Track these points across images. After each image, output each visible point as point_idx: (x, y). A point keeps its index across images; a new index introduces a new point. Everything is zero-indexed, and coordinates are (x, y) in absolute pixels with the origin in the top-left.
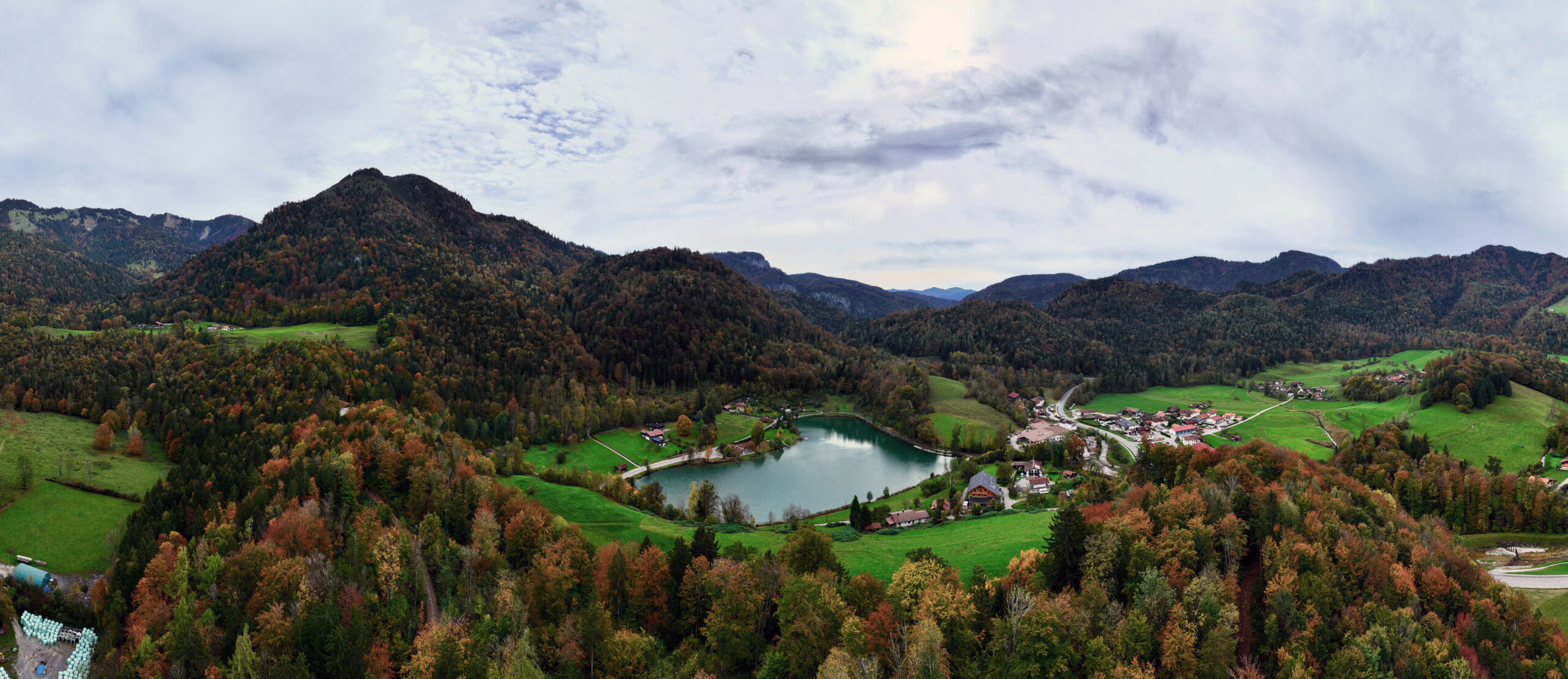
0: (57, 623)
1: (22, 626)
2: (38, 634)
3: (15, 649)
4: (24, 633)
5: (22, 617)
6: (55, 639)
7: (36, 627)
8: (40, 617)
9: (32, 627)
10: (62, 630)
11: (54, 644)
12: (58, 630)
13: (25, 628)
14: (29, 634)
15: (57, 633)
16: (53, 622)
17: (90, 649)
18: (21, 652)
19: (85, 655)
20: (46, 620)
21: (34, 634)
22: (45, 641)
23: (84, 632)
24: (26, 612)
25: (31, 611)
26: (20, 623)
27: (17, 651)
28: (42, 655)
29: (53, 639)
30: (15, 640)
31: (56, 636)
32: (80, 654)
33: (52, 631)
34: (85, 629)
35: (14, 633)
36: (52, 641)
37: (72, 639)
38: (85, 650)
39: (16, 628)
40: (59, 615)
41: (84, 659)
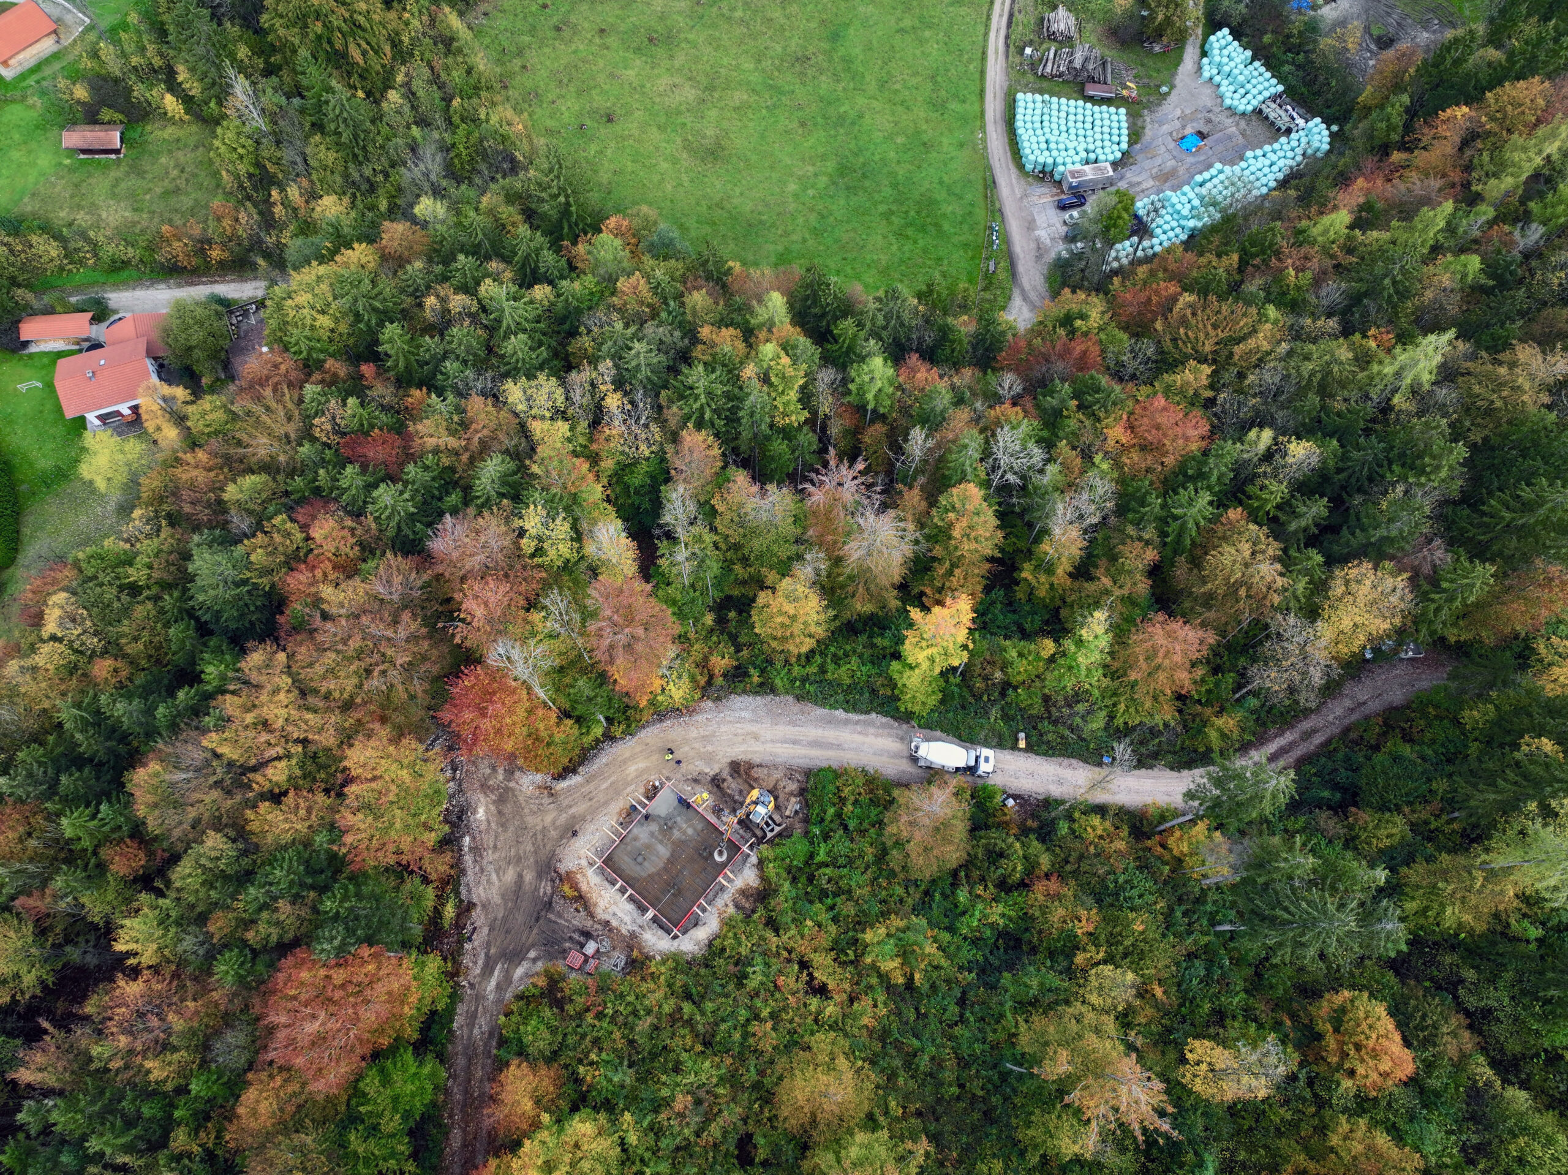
0: (1274, 81)
1: (1204, 54)
2: (1225, 82)
3: (1164, 89)
4: (1200, 68)
5: (1212, 38)
6: (1250, 108)
7: (1227, 69)
8: (1249, 53)
9: (1220, 65)
10: (1274, 98)
11: (1244, 114)
12: (1267, 94)
13: (1205, 60)
14: (1206, 75)
15: (1261, 98)
16: (1268, 75)
17: (1299, 158)
18: (1173, 98)
19: (1281, 163)
20: (1257, 64)
21: (1217, 79)
22: (1228, 102)
23: (1311, 124)
24: (1226, 31)
25: (1237, 35)
26: (1202, 46)
27: (1168, 94)
28: (1209, 121)
29: (1244, 105)
30: (1174, 75)
31: (1255, 103)
32: (1274, 158)
33: (1255, 91)
34: (1318, 120)
35: (1179, 60)
36: (1241, 108)
37: (1279, 123)
38: (1290, 154)
39: (1191, 53)
40: (1287, 68)
41: (1275, 168)
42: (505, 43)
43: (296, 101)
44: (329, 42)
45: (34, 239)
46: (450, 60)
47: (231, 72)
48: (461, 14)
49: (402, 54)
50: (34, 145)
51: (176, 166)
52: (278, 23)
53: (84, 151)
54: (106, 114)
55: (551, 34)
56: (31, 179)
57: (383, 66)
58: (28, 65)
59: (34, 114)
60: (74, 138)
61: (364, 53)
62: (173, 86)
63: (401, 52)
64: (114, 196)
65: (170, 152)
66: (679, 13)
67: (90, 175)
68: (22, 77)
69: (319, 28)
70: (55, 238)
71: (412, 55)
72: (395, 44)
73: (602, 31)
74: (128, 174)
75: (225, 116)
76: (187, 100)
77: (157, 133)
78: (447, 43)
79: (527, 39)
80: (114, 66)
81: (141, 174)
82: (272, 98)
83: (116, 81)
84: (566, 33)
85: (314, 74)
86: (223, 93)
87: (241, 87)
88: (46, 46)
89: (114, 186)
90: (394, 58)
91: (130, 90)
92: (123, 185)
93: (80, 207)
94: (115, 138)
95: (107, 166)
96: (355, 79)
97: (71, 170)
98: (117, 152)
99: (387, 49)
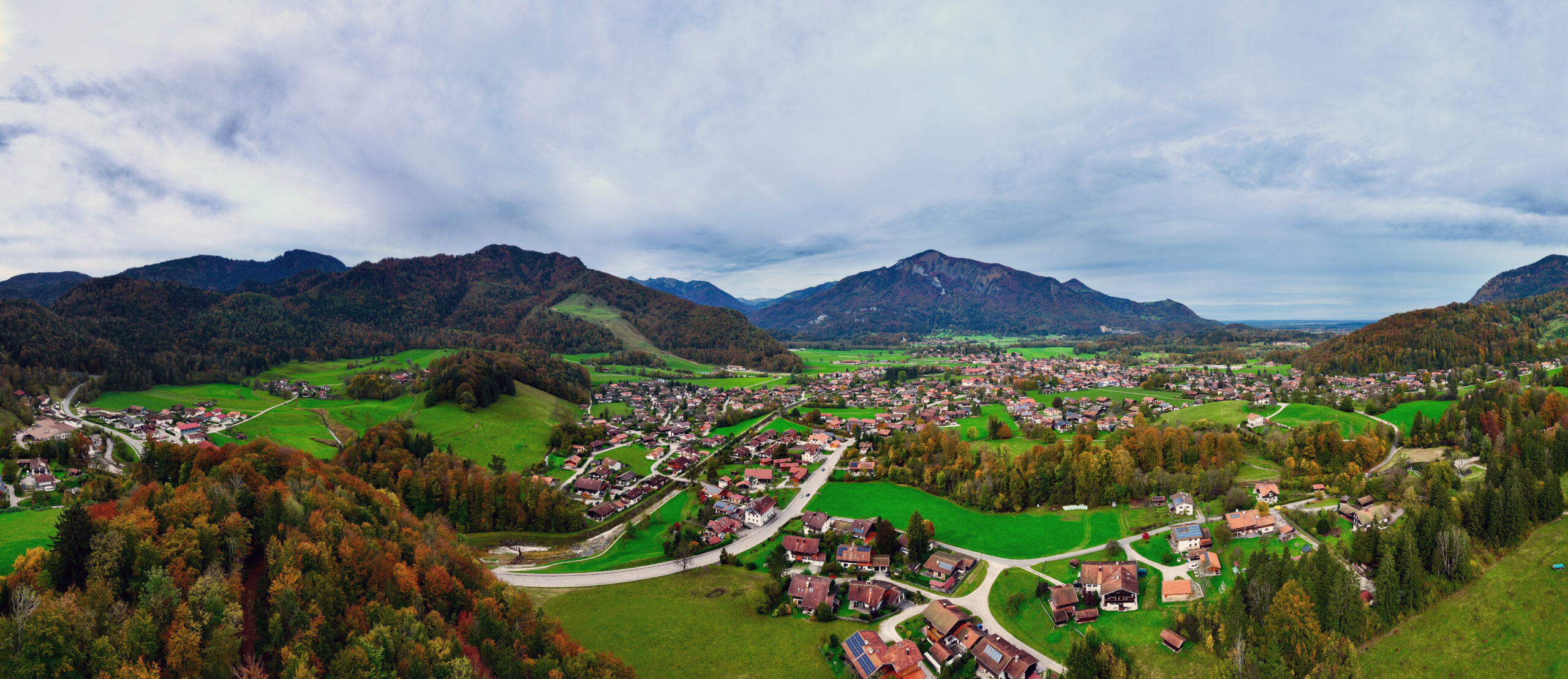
42: (1372, 667)
43: (1261, 663)
44: (1289, 639)
45: (1120, 662)
46: (1342, 668)
47: (1240, 635)
48: (1356, 646)
49: (1320, 658)
50: (1152, 629)
51: (1195, 670)
52: (1271, 620)
53: (1166, 642)
54: (1184, 632)
55: (1397, 666)
56: (1140, 641)
57: (1309, 661)
58: (1172, 600)
59: (1161, 618)
60: (1166, 634)
61: (1303, 651)
62: (1215, 634)
63: (1320, 656)
64: (1162, 668)
65: (1196, 662)
66: (1467, 660)
67: (1160, 653)
68: (1168, 603)
69: (1287, 628)
70: (1127, 669)
71: (1325, 660)
72: (1319, 651)
73: (1425, 668)
74: (1174, 661)
75: (1227, 657)
76: (1216, 642)
77: (1198, 651)
78: (1344, 658)
79: (1384, 666)
80: (1199, 614)
81: (1179, 665)
82: (1251, 657)
83: (1196, 620)
84: (1405, 667)
85: (1275, 653)
86: (1231, 644)
87: (1240, 645)
88: (1183, 598)
89: (1166, 664)
90: (1316, 659)
91: (1198, 626)
92: (1169, 665)
93: (1147, 663)
94: (1180, 642)
95: (1169, 653)
96: (1292, 663)
97: (1156, 646)
98: (1177, 649)
99: (1314, 652)
